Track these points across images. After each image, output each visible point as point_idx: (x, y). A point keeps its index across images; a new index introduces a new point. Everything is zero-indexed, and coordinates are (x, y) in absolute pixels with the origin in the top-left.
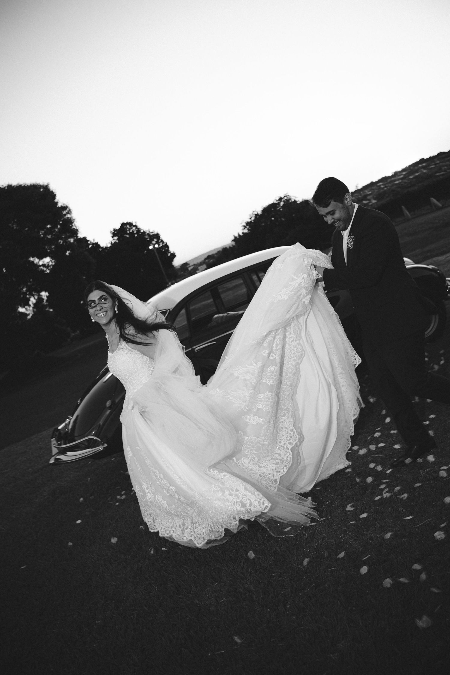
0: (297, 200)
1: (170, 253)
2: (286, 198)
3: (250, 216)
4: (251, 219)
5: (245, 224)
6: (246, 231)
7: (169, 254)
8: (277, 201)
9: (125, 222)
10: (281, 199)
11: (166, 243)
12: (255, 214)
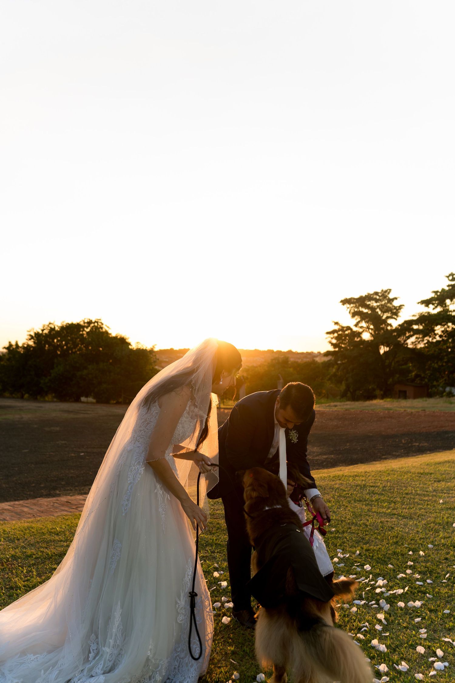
0: (110, 332)
2: (96, 324)
3: (44, 327)
4: (43, 330)
5: (33, 334)
6: (31, 343)
8: (84, 323)
10: (90, 323)
12: (51, 328)
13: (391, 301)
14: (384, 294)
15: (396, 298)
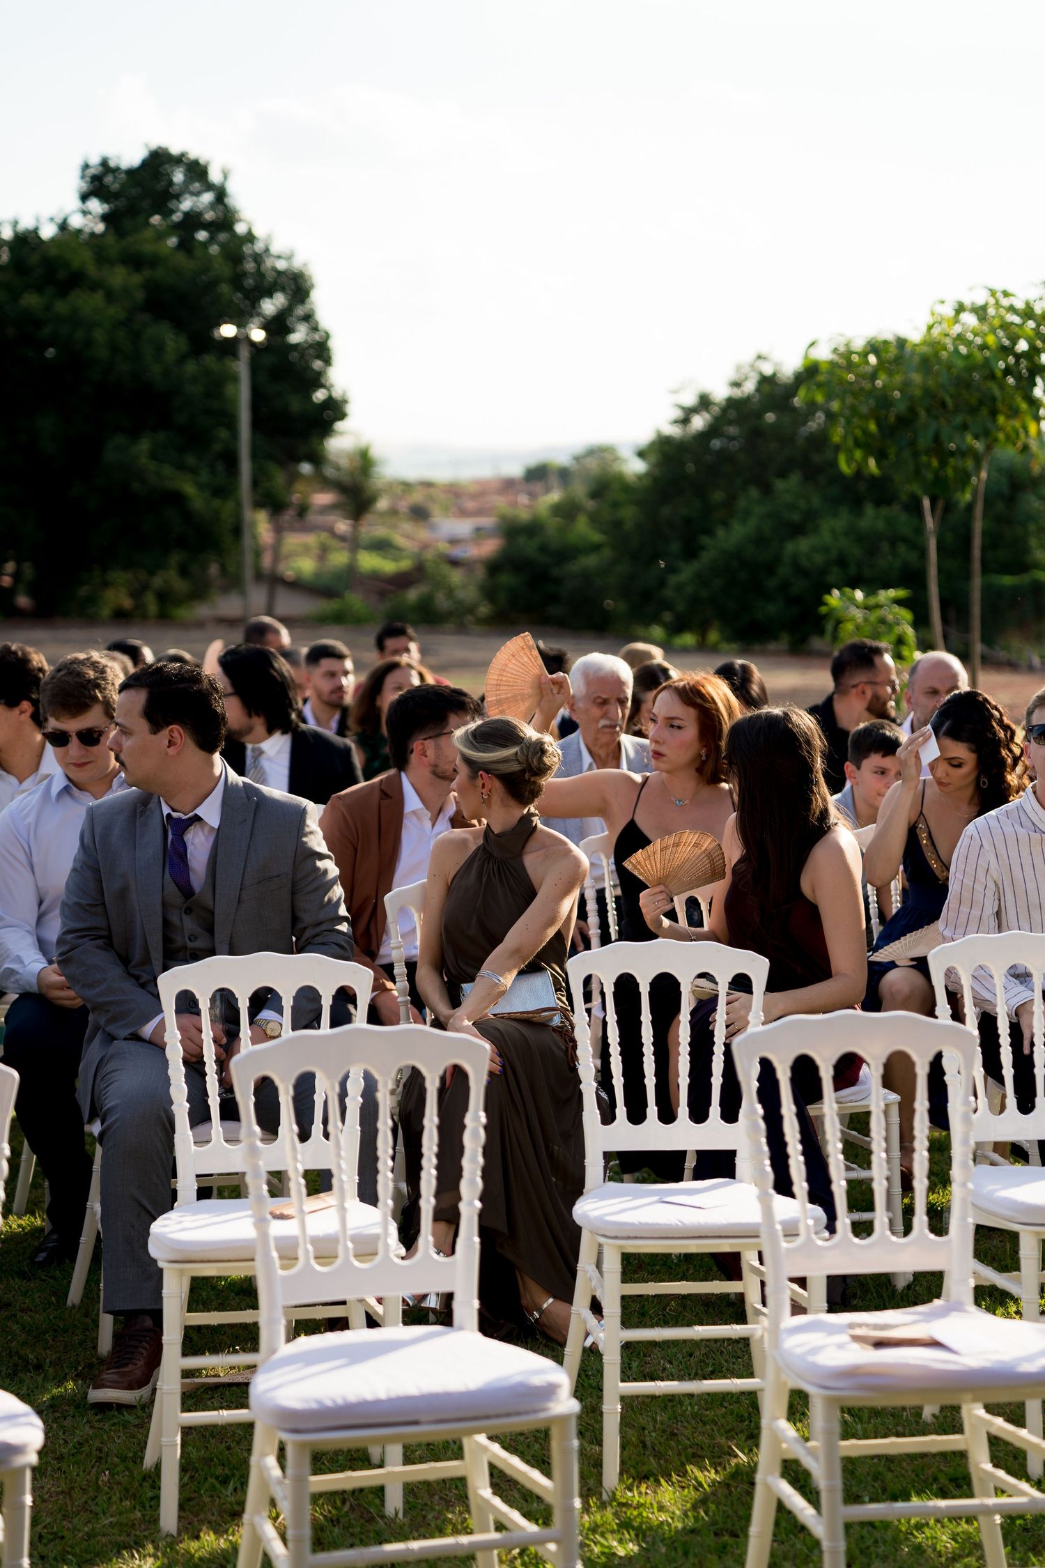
1: (328, 389)
7: (320, 395)
9: (175, 150)
11: (328, 336)
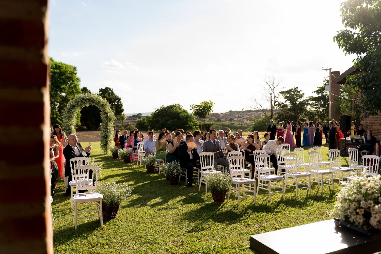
1: (122, 108)
9: (108, 87)
13: (299, 92)
14: (295, 89)
15: (301, 91)
